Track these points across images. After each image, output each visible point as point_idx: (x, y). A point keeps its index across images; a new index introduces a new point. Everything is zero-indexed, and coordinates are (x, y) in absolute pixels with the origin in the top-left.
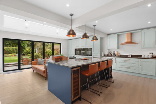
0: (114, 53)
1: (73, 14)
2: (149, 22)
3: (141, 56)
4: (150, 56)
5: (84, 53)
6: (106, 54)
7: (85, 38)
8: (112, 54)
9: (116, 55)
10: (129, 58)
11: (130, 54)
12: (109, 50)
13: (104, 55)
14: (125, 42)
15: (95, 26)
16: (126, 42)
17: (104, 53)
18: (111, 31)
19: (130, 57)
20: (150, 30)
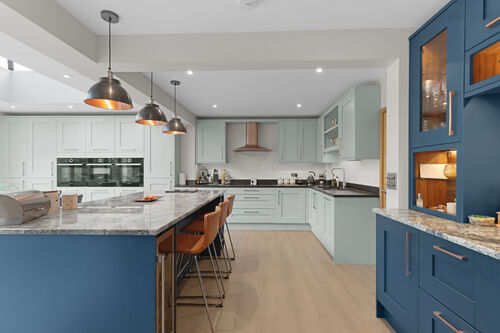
0: (216, 176)
1: (117, 16)
2: (299, 106)
3: (276, 181)
4: (293, 182)
5: (106, 175)
6: (193, 177)
7: (150, 121)
8: (210, 179)
9: (220, 181)
10: (253, 186)
11: (254, 178)
12: (199, 164)
13: (188, 183)
14: (244, 145)
15: (176, 83)
16: (247, 146)
17: (186, 176)
18: (215, 108)
19: (255, 184)
20: (294, 122)
